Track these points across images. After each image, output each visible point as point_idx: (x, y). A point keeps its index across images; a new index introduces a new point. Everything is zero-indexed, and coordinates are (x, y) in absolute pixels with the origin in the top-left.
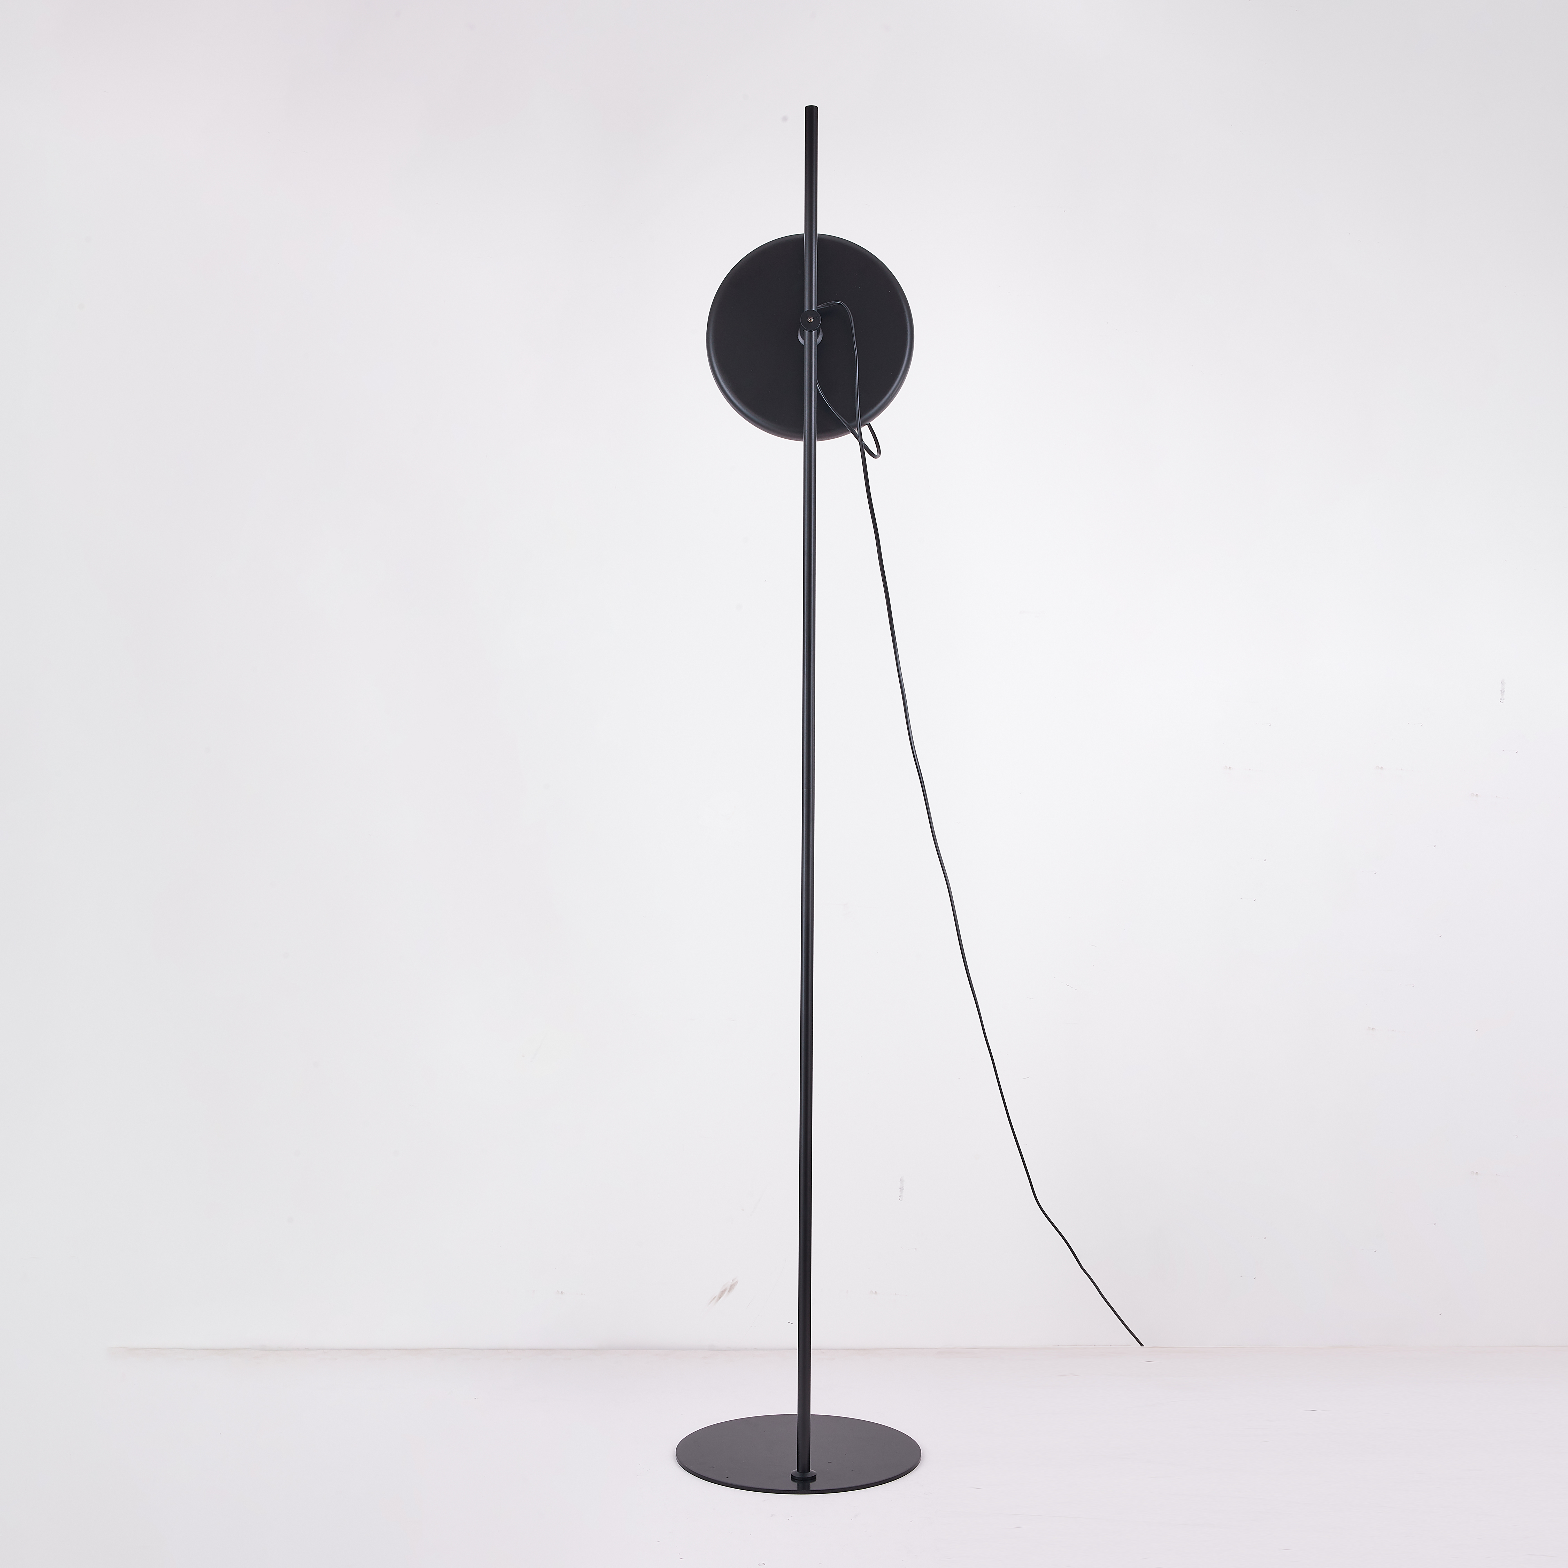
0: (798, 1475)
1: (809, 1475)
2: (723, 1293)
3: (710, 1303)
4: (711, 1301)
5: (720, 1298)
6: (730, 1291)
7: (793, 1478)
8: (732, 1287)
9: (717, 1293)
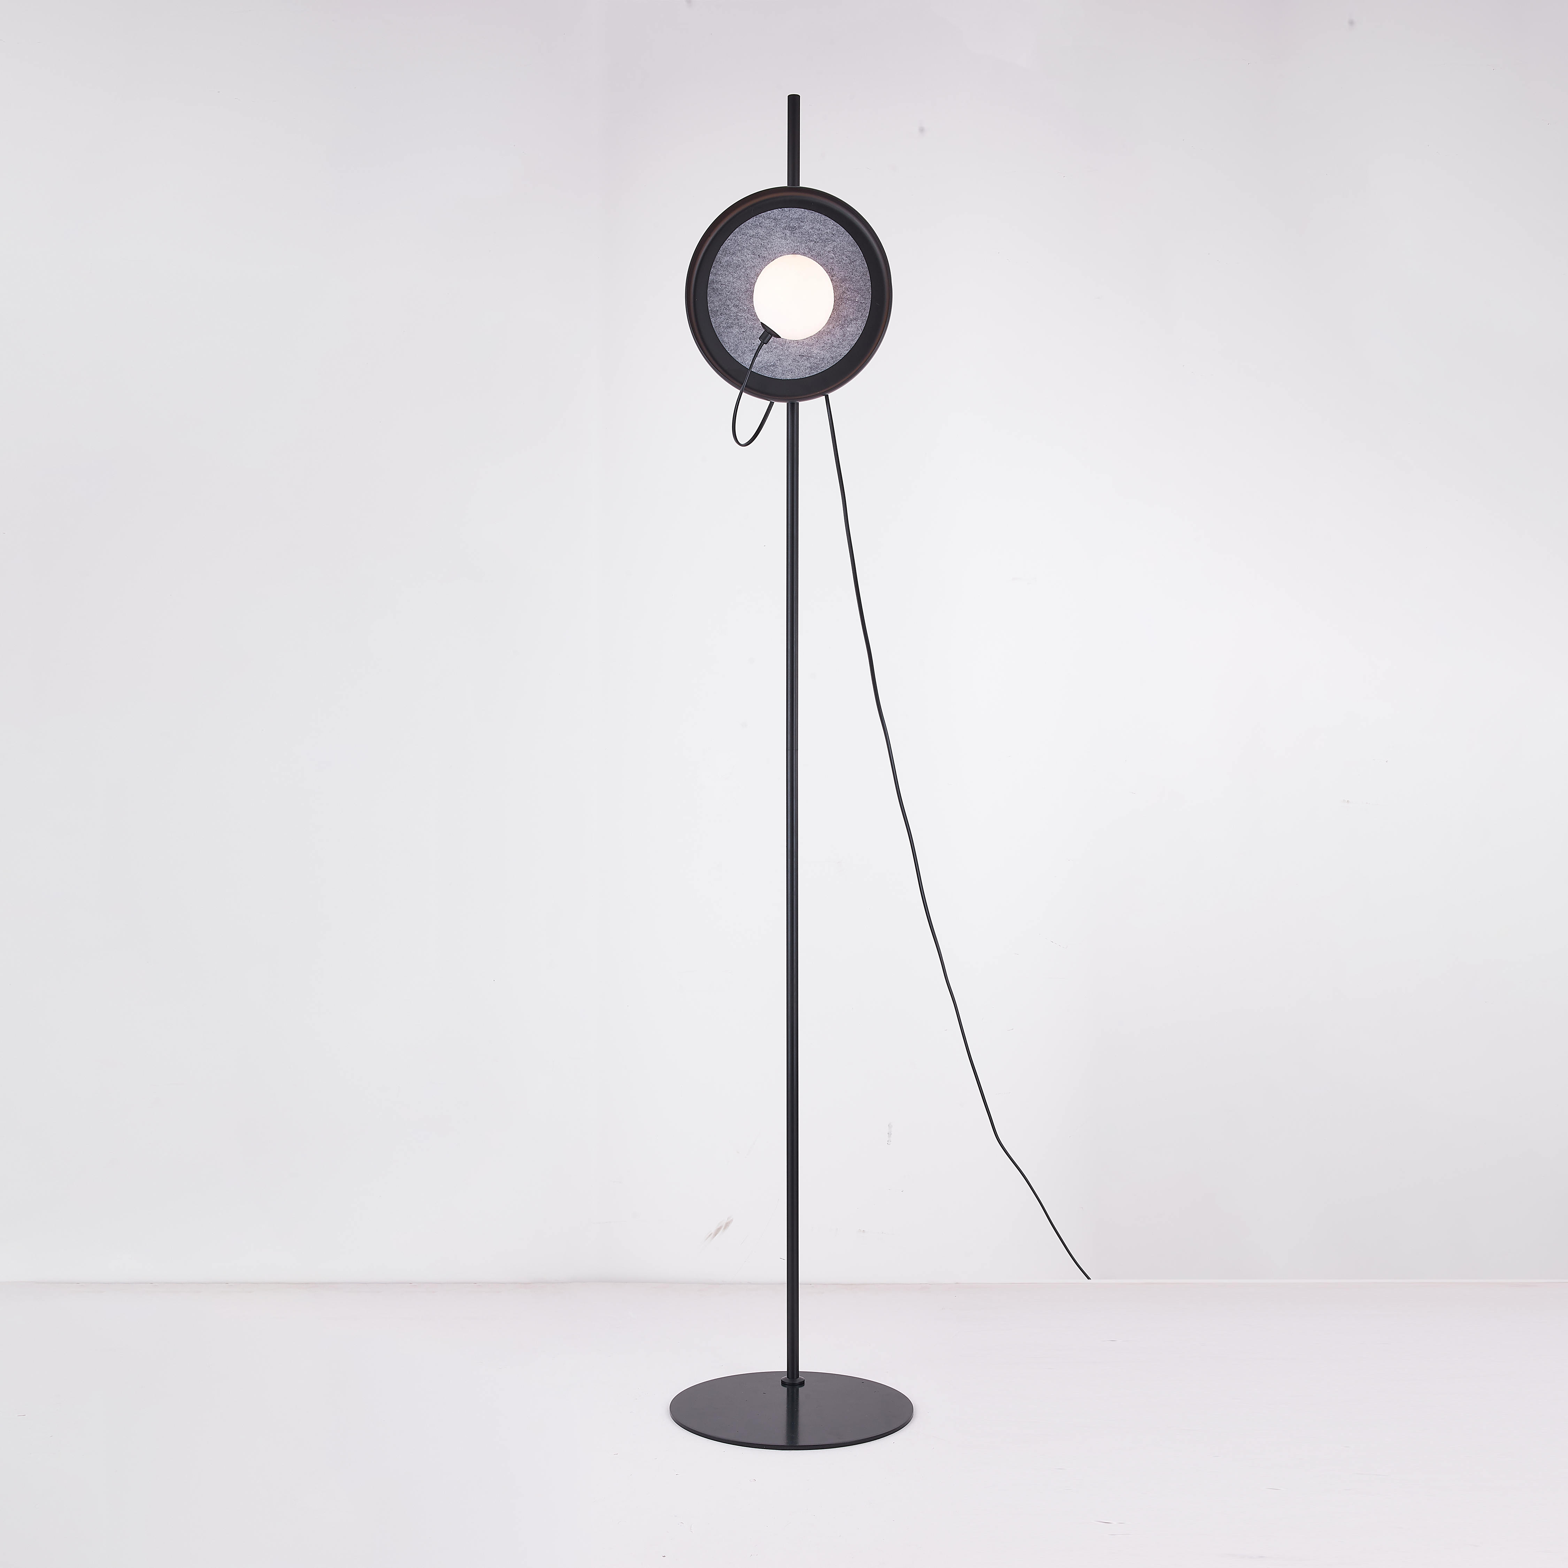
0: (788, 1381)
1: (798, 1381)
2: (718, 1230)
4: (707, 1238)
5: (715, 1235)
6: (725, 1228)
7: (783, 1383)
8: (727, 1225)
9: (713, 1231)
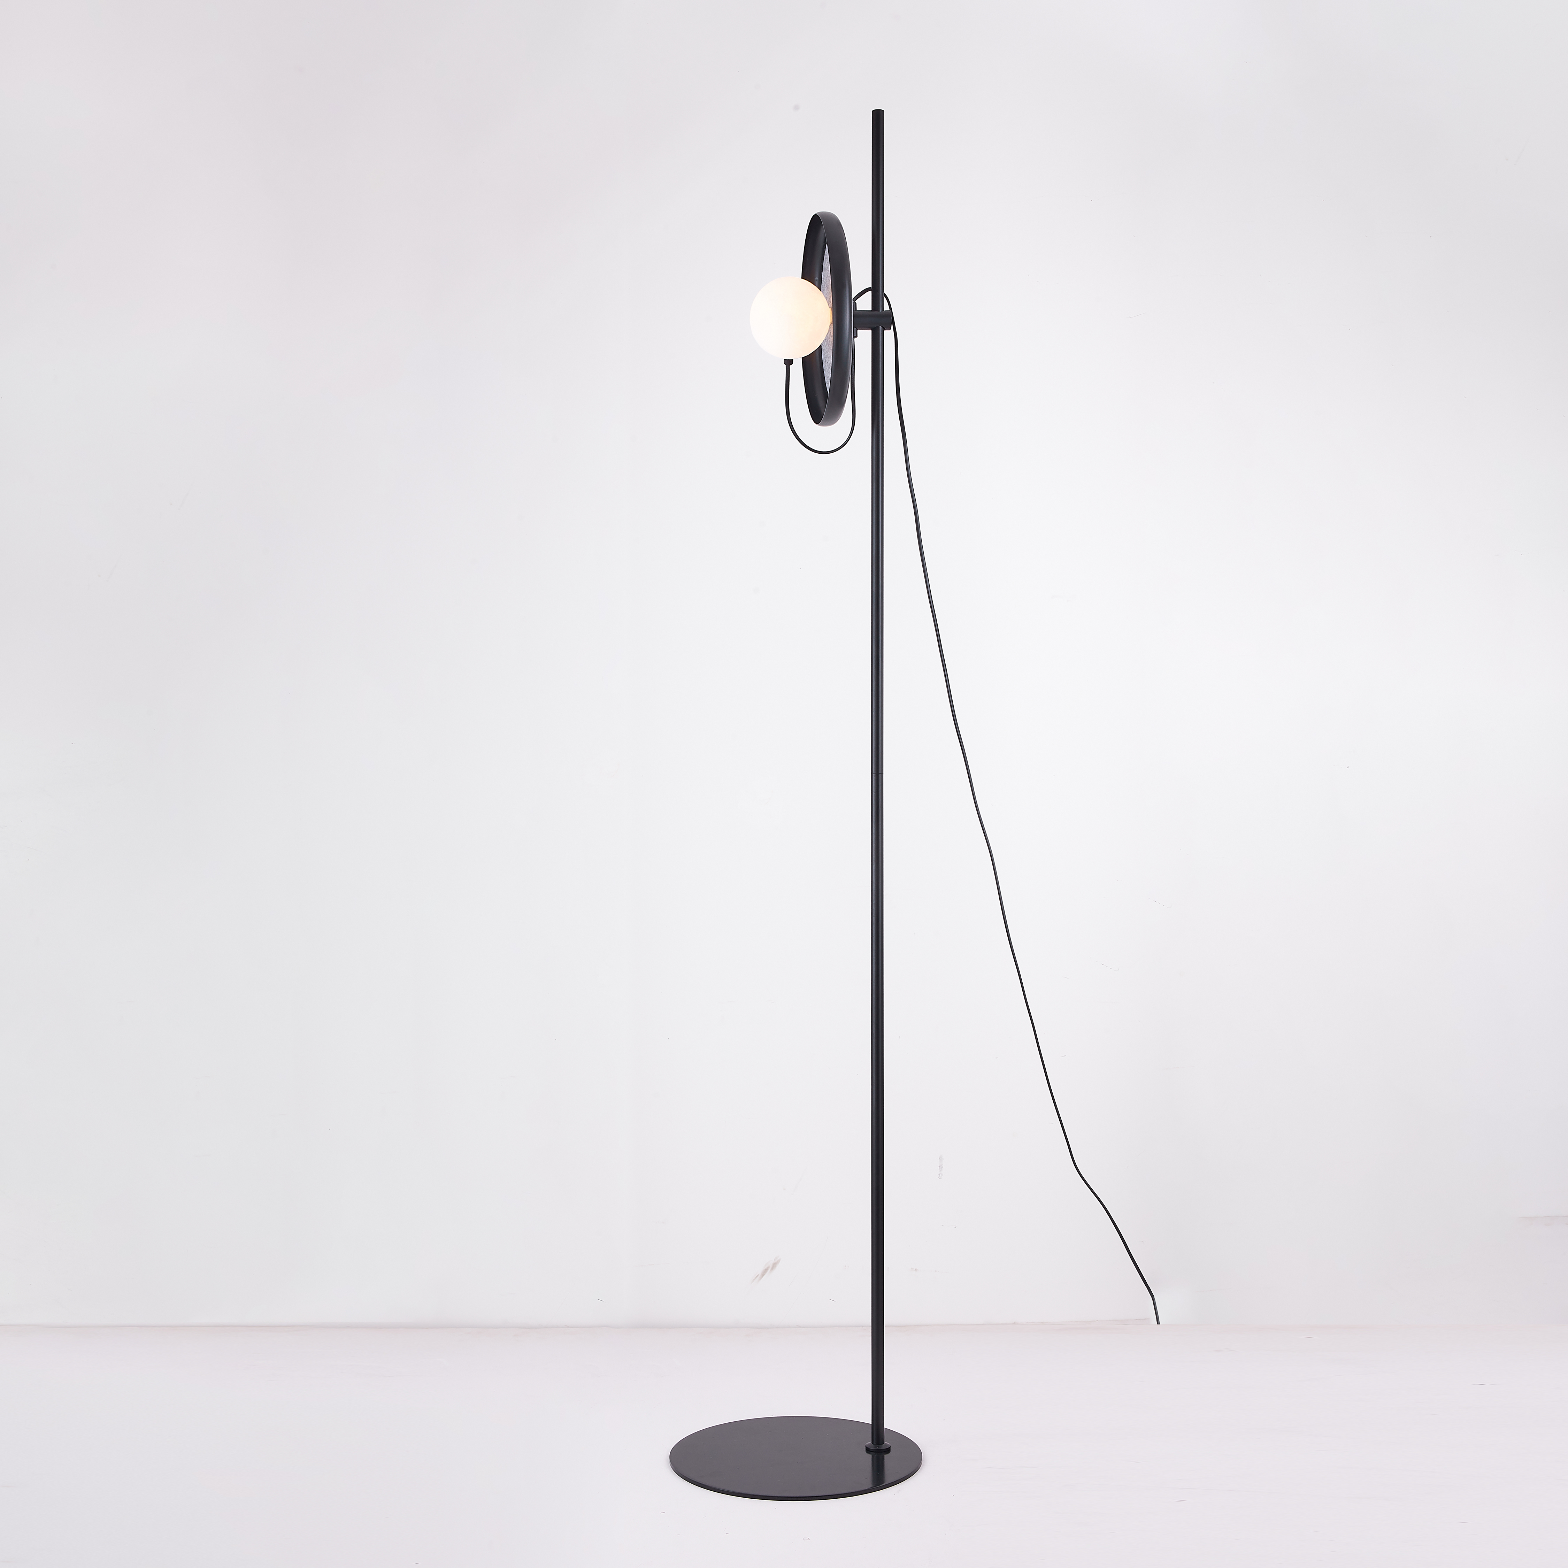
0: (872, 1448)
1: (883, 1447)
2: (766, 1271)
3: (753, 1281)
5: (762, 1276)
6: (772, 1269)
7: (868, 1450)
8: (774, 1265)
9: (760, 1272)
